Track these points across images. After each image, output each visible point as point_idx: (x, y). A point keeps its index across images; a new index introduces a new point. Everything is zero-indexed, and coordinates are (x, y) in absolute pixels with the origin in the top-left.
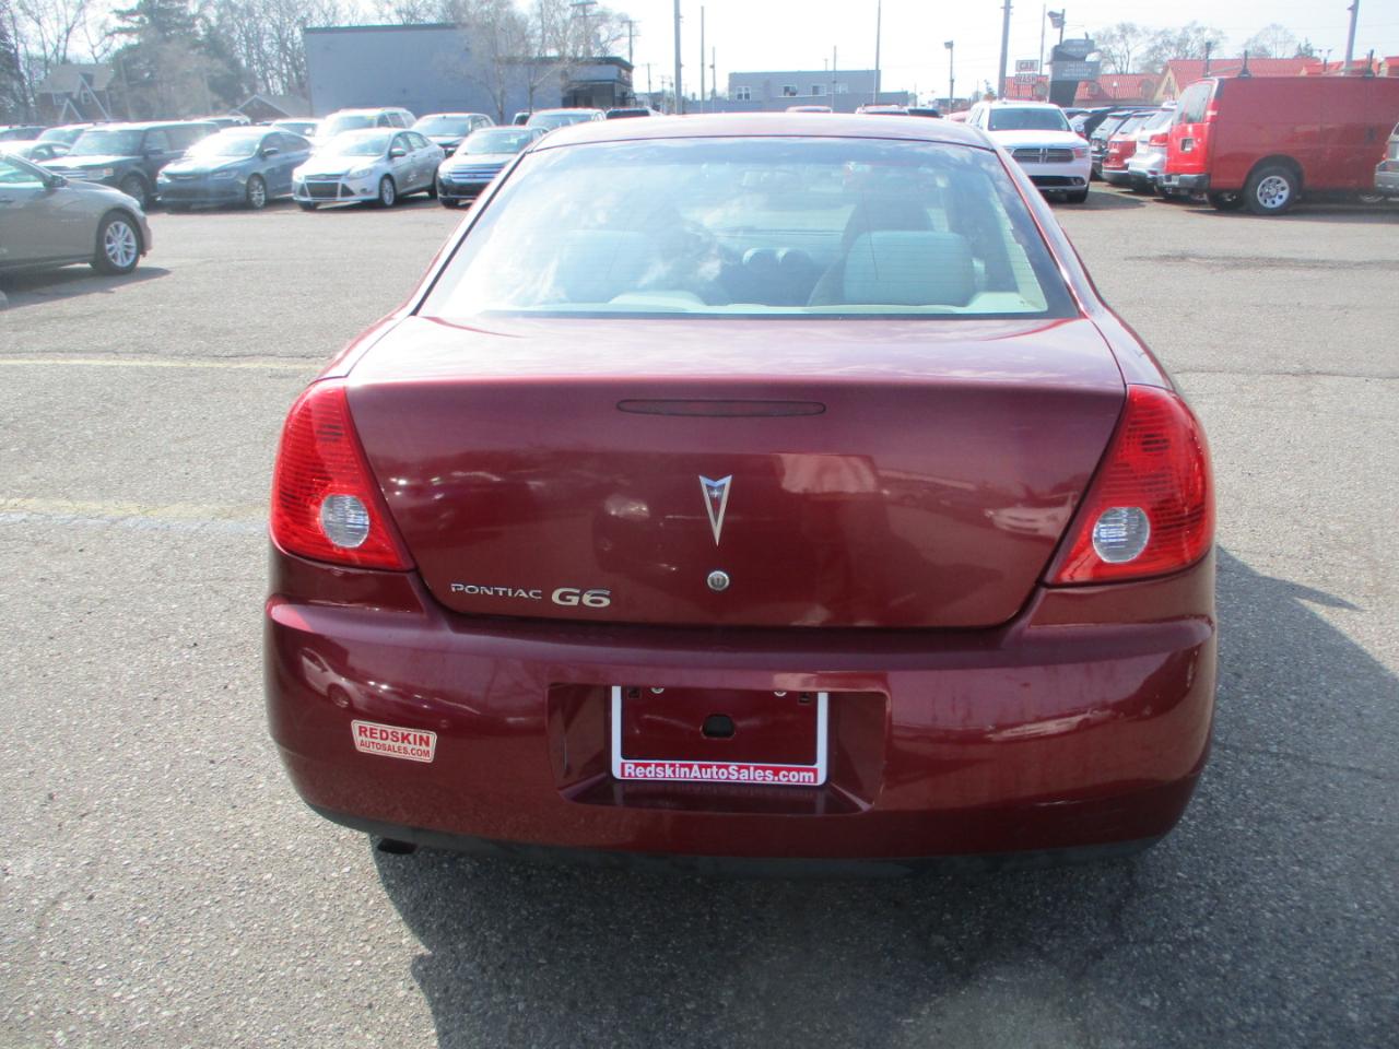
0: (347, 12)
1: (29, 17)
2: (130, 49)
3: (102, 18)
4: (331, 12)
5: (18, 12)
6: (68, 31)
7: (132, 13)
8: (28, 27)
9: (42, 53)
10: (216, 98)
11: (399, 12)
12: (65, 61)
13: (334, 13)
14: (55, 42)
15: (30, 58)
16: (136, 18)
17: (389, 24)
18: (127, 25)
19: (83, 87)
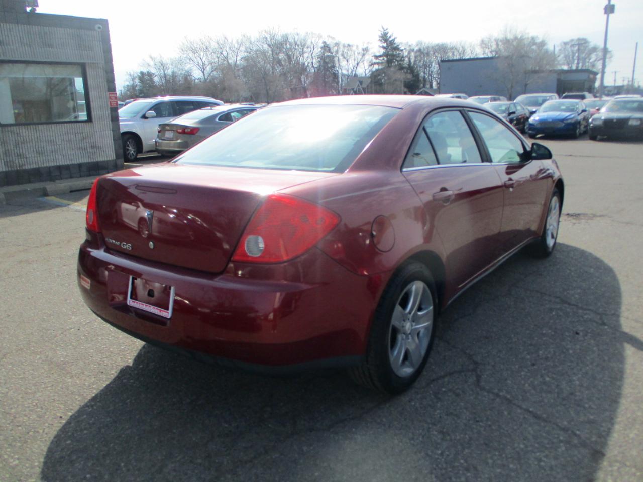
0: (470, 51)
1: (344, 59)
2: (377, 70)
3: (370, 59)
4: (462, 52)
5: (341, 58)
6: (358, 64)
7: (380, 56)
8: (343, 63)
9: (346, 73)
10: (406, 90)
11: (491, 52)
12: (356, 75)
13: (464, 53)
14: (352, 69)
15: (343, 75)
16: (382, 58)
17: (487, 56)
18: (377, 61)
19: (358, 86)
